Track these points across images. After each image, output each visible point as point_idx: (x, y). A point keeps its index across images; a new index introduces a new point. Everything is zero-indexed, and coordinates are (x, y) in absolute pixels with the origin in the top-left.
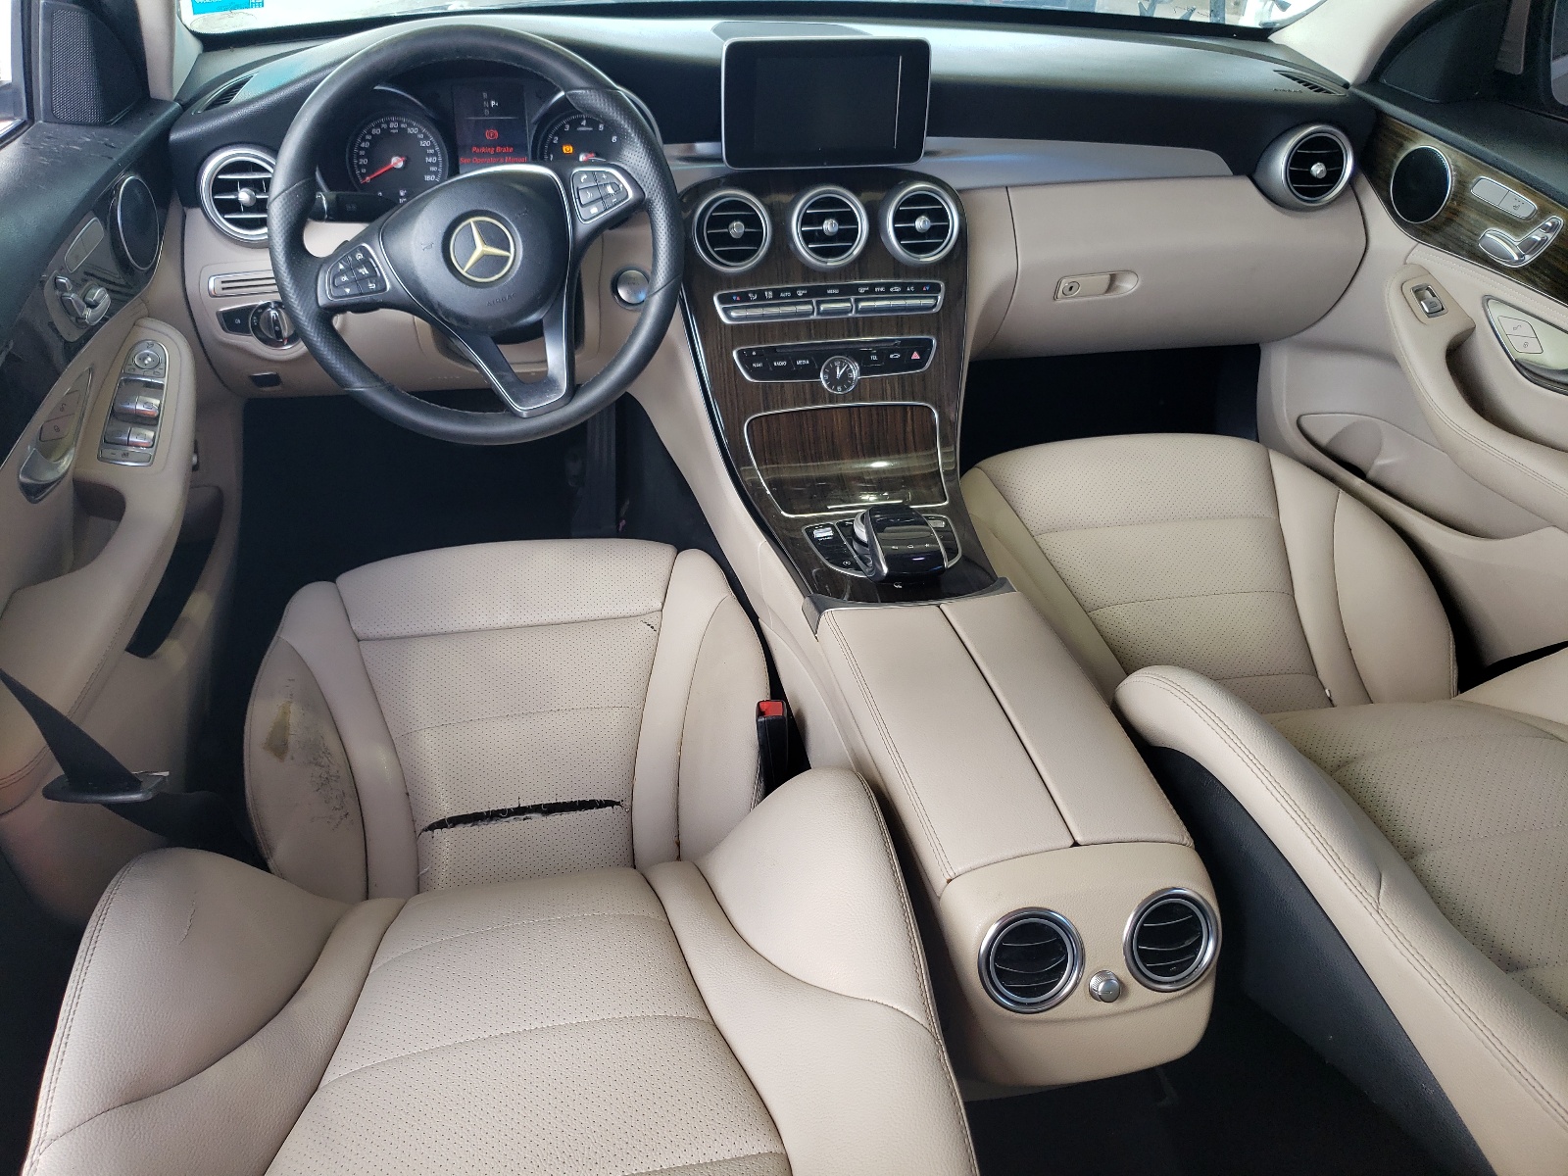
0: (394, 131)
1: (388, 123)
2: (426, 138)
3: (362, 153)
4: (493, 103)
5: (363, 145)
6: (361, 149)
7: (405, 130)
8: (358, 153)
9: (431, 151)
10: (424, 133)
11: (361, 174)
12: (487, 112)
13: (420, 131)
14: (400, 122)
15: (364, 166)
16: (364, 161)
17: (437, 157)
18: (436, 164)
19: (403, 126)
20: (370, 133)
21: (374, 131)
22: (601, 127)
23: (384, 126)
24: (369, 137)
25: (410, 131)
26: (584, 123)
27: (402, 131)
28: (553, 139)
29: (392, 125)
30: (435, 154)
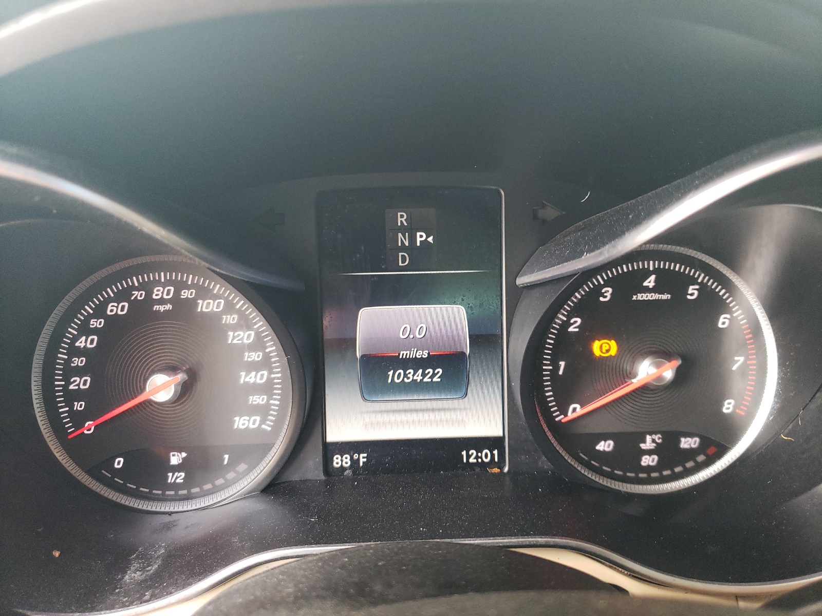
0: (162, 308)
1: (147, 287)
2: (245, 324)
3: (79, 362)
4: (420, 237)
5: (81, 343)
6: (74, 352)
7: (191, 304)
8: (68, 362)
9: (256, 356)
10: (240, 313)
11: (72, 413)
12: (403, 259)
13: (230, 308)
14: (180, 286)
15: (78, 395)
16: (81, 383)
17: (271, 372)
18: (267, 388)
19: (186, 294)
20: (100, 311)
21: (112, 309)
22: (693, 292)
23: (139, 295)
24: (96, 323)
25: (205, 306)
26: (650, 282)
27: (183, 308)
28: (567, 324)
29: (157, 293)
30: (266, 363)
